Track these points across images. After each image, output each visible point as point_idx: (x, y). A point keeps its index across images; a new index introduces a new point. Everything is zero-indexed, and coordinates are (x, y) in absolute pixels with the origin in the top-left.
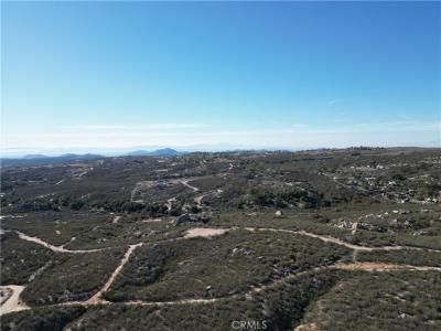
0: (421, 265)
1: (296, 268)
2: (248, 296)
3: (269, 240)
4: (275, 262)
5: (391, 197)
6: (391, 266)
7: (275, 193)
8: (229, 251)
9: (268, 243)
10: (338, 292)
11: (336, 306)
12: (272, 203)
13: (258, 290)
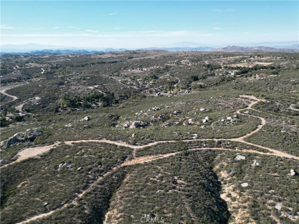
0: (165, 153)
1: (102, 171)
2: (75, 203)
3: (83, 151)
4: (89, 170)
5: (151, 92)
6: (152, 157)
7: (82, 96)
8: (56, 167)
9: (83, 154)
10: (127, 183)
11: (127, 194)
12: (80, 104)
13: (80, 195)
